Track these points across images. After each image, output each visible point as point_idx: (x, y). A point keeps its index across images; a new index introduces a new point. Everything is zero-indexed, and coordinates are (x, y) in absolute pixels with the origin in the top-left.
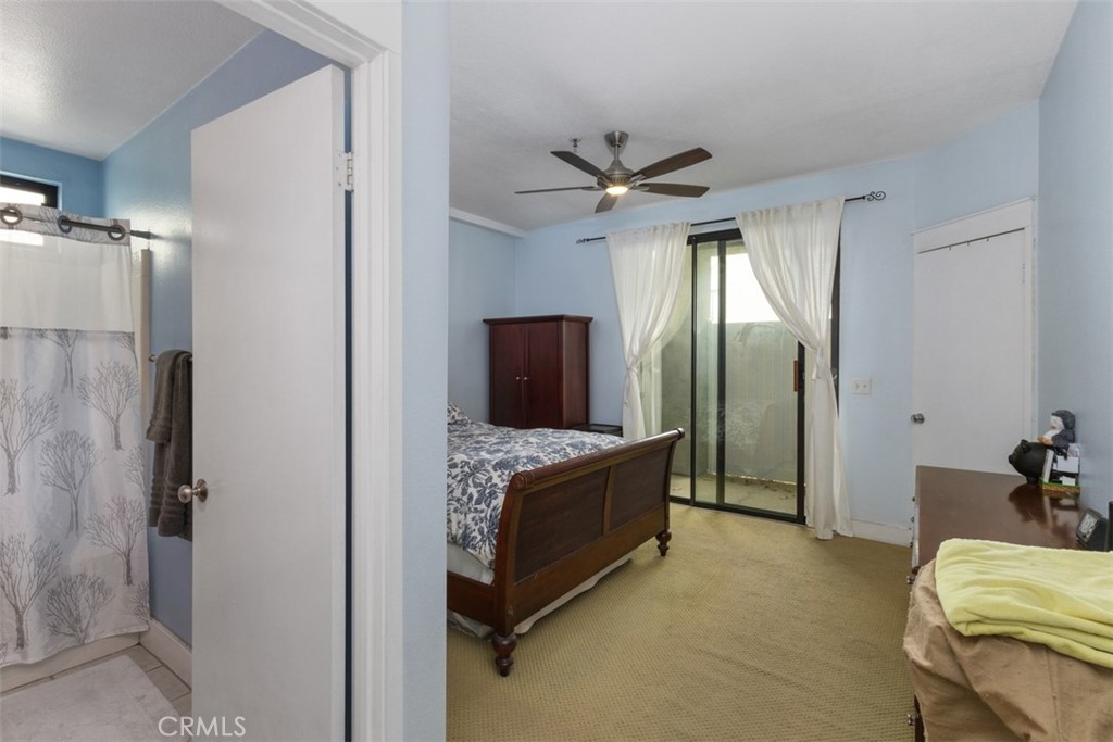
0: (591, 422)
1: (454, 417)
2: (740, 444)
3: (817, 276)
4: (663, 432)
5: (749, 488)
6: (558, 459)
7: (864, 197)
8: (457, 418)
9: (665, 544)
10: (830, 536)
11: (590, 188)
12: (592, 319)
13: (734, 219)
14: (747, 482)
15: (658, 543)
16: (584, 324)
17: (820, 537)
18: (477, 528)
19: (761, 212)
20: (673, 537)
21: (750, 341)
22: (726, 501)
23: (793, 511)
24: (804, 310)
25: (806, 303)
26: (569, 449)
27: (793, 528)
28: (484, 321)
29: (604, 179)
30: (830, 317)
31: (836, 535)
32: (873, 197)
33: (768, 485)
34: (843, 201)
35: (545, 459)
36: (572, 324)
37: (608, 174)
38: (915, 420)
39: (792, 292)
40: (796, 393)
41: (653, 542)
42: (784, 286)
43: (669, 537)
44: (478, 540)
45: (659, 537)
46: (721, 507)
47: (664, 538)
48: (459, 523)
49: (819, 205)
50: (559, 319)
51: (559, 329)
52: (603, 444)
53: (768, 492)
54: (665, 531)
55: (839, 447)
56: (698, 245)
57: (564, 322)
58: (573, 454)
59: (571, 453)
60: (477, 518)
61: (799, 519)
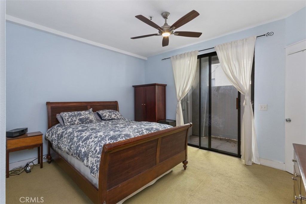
0: (166, 119)
1: (118, 117)
2: (218, 127)
3: (245, 66)
4: (185, 124)
5: (221, 142)
6: (138, 135)
7: (264, 35)
8: (119, 117)
9: (186, 165)
10: (251, 164)
11: (156, 35)
12: (166, 85)
13: (214, 48)
14: (221, 139)
15: (183, 165)
16: (164, 86)
17: (247, 164)
18: (96, 165)
19: (224, 44)
20: (188, 163)
21: (220, 91)
22: (212, 148)
23: (236, 152)
24: (240, 79)
25: (241, 76)
26: (144, 131)
27: (236, 159)
28: (133, 86)
29: (161, 30)
30: (250, 84)
31: (253, 164)
32: (268, 34)
33: (228, 141)
34: (256, 38)
35: (133, 135)
36: (159, 86)
37: (162, 28)
38: (287, 120)
39: (235, 72)
40: (237, 110)
41: (181, 164)
42: (233, 71)
43: (187, 163)
44: (95, 170)
45: (183, 162)
46: (210, 149)
47: (185, 163)
48: (91, 162)
49: (246, 40)
50: (154, 85)
51: (155, 88)
52: (160, 128)
53: (228, 143)
54: (186, 160)
55: (254, 130)
56: (202, 58)
57: (156, 86)
58: (145, 133)
59: (145, 132)
60: (97, 160)
61: (239, 156)
